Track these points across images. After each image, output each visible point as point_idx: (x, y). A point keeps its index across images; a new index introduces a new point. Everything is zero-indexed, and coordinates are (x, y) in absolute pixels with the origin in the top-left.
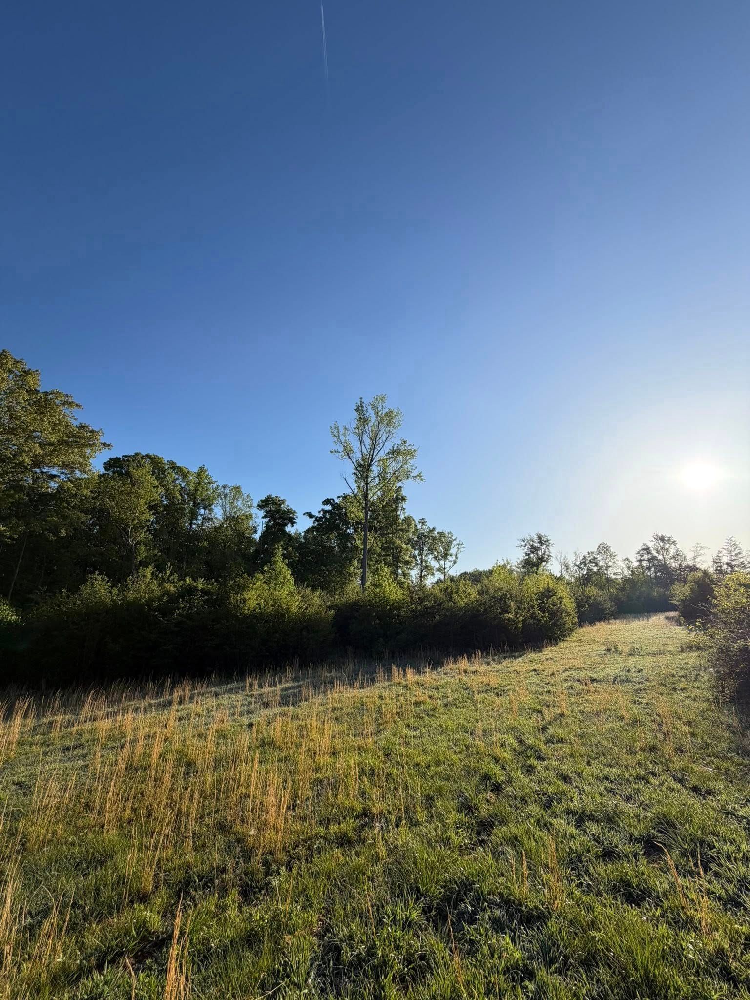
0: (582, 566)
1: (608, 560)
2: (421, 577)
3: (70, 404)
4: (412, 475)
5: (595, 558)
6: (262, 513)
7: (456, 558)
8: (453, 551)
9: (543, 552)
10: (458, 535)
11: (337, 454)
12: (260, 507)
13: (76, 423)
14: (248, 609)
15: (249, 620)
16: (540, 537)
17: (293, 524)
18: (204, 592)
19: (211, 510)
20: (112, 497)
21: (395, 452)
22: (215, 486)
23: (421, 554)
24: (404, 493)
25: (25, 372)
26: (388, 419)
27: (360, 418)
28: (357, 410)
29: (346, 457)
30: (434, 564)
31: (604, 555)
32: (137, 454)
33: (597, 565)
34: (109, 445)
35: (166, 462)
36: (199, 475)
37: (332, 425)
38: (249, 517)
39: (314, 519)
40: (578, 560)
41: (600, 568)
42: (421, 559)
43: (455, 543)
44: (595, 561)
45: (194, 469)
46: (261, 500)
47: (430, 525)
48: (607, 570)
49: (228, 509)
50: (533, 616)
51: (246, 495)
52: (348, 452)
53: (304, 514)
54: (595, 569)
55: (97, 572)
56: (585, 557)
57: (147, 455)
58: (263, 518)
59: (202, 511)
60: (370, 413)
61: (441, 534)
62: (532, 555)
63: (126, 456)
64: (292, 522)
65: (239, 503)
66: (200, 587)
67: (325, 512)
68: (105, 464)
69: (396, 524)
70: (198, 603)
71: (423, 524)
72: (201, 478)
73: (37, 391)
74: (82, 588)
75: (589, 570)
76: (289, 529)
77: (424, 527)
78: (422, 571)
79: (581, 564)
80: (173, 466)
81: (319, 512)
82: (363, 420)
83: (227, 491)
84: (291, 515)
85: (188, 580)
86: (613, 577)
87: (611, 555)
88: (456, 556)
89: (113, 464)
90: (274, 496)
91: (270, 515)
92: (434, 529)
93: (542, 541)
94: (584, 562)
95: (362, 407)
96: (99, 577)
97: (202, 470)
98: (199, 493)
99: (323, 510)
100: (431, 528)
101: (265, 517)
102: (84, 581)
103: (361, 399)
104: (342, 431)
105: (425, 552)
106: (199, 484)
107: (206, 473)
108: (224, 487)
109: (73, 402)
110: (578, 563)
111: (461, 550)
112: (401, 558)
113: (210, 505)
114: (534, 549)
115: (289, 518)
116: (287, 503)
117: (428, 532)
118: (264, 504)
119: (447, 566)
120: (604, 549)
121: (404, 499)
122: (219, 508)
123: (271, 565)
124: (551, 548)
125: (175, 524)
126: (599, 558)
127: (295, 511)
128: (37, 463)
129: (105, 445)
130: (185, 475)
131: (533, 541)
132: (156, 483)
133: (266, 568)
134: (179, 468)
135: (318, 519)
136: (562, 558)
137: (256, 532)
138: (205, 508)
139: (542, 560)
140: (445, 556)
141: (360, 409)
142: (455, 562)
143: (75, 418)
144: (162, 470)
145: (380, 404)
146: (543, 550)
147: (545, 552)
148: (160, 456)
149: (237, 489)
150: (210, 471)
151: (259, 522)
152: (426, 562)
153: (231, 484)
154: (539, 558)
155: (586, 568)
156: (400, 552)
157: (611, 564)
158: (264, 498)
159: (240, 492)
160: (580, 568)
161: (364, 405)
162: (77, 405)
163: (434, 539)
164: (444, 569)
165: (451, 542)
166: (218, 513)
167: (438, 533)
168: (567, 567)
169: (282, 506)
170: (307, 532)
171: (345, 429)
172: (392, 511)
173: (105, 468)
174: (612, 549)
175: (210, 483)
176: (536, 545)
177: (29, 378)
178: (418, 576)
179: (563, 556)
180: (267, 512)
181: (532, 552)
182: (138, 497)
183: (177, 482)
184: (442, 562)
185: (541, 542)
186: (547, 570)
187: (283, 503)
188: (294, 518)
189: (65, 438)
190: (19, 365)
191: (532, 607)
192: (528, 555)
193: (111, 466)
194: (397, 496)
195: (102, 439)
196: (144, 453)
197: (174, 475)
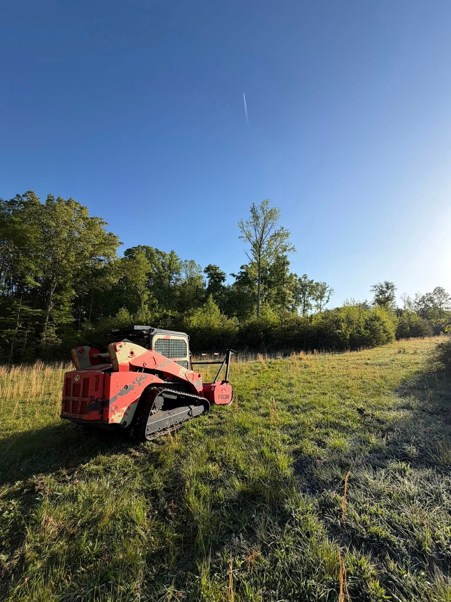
0: (420, 303)
1: (441, 299)
2: (304, 310)
3: (103, 223)
4: (288, 248)
5: (431, 298)
6: (206, 275)
7: (329, 299)
8: (326, 294)
9: (389, 294)
10: (330, 285)
11: (243, 239)
12: (205, 272)
13: (107, 233)
14: (193, 326)
15: (192, 331)
16: (387, 284)
17: (224, 280)
18: (172, 317)
19: (180, 274)
20: (128, 270)
21: (276, 235)
22: (180, 260)
23: (304, 296)
24: (288, 259)
25: (81, 208)
26: (271, 215)
27: (254, 216)
28: (252, 211)
29: (248, 240)
30: (313, 303)
31: (439, 296)
32: (139, 246)
33: (432, 302)
34: (122, 243)
35: (154, 249)
36: (171, 255)
37: (239, 221)
38: (200, 278)
39: (236, 277)
40: (418, 299)
41: (436, 304)
42: (304, 300)
43: (328, 289)
44: (431, 300)
45: (168, 252)
46: (206, 268)
47: (310, 278)
48: (440, 305)
49: (189, 274)
50: (358, 332)
51: (197, 265)
52: (249, 237)
53: (230, 275)
54: (431, 305)
55: (123, 307)
56: (424, 297)
57: (144, 247)
58: (207, 277)
59: (175, 275)
60: (259, 212)
61: (317, 284)
62: (381, 296)
63: (134, 248)
64: (223, 279)
65: (194, 270)
66: (170, 314)
67: (242, 273)
68: (125, 252)
69: (283, 279)
70: (169, 322)
71: (305, 278)
72: (172, 257)
73: (87, 218)
74: (117, 314)
75: (426, 306)
76: (223, 284)
77: (306, 280)
78: (304, 307)
79: (420, 301)
80: (158, 252)
81: (239, 273)
82: (256, 218)
83: (188, 263)
84: (223, 276)
85: (165, 311)
86: (444, 310)
87: (444, 295)
88: (328, 297)
89: (129, 252)
90: (212, 265)
91: (211, 276)
92: (312, 281)
93: (388, 286)
94: (423, 300)
95: (254, 209)
96: (124, 310)
97: (172, 252)
98: (172, 265)
99: (240, 272)
100: (310, 280)
101: (208, 277)
102: (118, 312)
103: (253, 204)
104: (245, 224)
105: (307, 295)
106: (172, 260)
107: (175, 254)
108: (186, 261)
109: (104, 222)
110: (418, 301)
111: (332, 293)
112: (286, 299)
113: (179, 272)
114: (382, 292)
115: (221, 277)
116: (220, 269)
117: (308, 283)
118: (208, 269)
119: (322, 304)
120: (439, 291)
121: (288, 263)
122: (184, 273)
123: (207, 303)
124: (395, 291)
125: (162, 283)
126: (435, 297)
127: (225, 273)
128: (92, 255)
129: (120, 243)
130: (164, 256)
131: (382, 287)
132: (148, 262)
133: (204, 305)
134: (160, 252)
135: (238, 278)
136: (406, 298)
137: (205, 286)
138: (176, 274)
139: (388, 299)
140: (321, 297)
141: (253, 210)
142: (327, 301)
143: (106, 230)
144: (152, 254)
145: (266, 206)
146: (389, 293)
147: (390, 294)
148: (151, 247)
149: (192, 262)
150: (177, 253)
151: (206, 280)
152: (307, 301)
153: (189, 259)
154: (386, 298)
155: (424, 304)
156: (286, 295)
157: (443, 301)
158: (207, 267)
159: (194, 264)
160: (419, 304)
161: (255, 208)
162: (106, 223)
163: (313, 287)
164: (320, 306)
165: (325, 289)
166: (183, 276)
167: (315, 283)
168: (409, 304)
169: (217, 271)
170: (234, 285)
171: (247, 223)
172: (281, 271)
173: (125, 255)
174: (446, 291)
175: (177, 260)
176: (385, 289)
177: (83, 211)
178: (302, 310)
179: (407, 296)
180: (209, 274)
181: (381, 294)
182: (140, 269)
183: (160, 260)
184: (319, 301)
185: (388, 288)
186: (395, 306)
187: (218, 269)
188: (224, 277)
189: (103, 241)
190: (78, 205)
191: (360, 327)
192: (378, 296)
193: (128, 254)
194: (284, 262)
195: (119, 240)
196: (142, 245)
197: (158, 256)
